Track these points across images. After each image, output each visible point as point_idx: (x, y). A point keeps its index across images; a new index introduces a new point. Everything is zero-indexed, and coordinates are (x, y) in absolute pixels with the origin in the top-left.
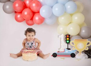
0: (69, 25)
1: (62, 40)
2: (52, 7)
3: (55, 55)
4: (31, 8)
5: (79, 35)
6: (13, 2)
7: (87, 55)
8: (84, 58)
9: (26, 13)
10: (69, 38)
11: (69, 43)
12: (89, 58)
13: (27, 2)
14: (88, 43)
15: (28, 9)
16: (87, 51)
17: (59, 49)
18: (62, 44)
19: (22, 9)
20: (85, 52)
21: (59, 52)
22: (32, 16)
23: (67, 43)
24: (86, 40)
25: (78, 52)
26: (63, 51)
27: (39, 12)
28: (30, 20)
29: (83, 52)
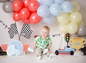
0: (69, 24)
1: (63, 39)
2: (49, 7)
3: (57, 53)
4: (29, 8)
5: (76, 33)
6: (13, 2)
7: (83, 52)
8: (81, 55)
9: (23, 13)
10: (69, 37)
11: (68, 41)
12: (84, 55)
13: (26, 2)
14: (84, 42)
15: (25, 8)
16: (83, 49)
17: (60, 47)
18: (62, 43)
19: (20, 9)
20: (82, 50)
21: (59, 49)
22: (29, 15)
23: (67, 41)
24: (82, 39)
25: (76, 50)
26: (64, 49)
27: (36, 12)
28: (26, 19)
29: (79, 50)
